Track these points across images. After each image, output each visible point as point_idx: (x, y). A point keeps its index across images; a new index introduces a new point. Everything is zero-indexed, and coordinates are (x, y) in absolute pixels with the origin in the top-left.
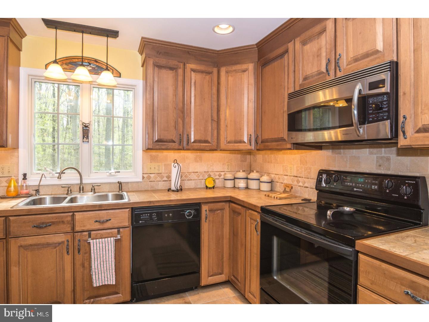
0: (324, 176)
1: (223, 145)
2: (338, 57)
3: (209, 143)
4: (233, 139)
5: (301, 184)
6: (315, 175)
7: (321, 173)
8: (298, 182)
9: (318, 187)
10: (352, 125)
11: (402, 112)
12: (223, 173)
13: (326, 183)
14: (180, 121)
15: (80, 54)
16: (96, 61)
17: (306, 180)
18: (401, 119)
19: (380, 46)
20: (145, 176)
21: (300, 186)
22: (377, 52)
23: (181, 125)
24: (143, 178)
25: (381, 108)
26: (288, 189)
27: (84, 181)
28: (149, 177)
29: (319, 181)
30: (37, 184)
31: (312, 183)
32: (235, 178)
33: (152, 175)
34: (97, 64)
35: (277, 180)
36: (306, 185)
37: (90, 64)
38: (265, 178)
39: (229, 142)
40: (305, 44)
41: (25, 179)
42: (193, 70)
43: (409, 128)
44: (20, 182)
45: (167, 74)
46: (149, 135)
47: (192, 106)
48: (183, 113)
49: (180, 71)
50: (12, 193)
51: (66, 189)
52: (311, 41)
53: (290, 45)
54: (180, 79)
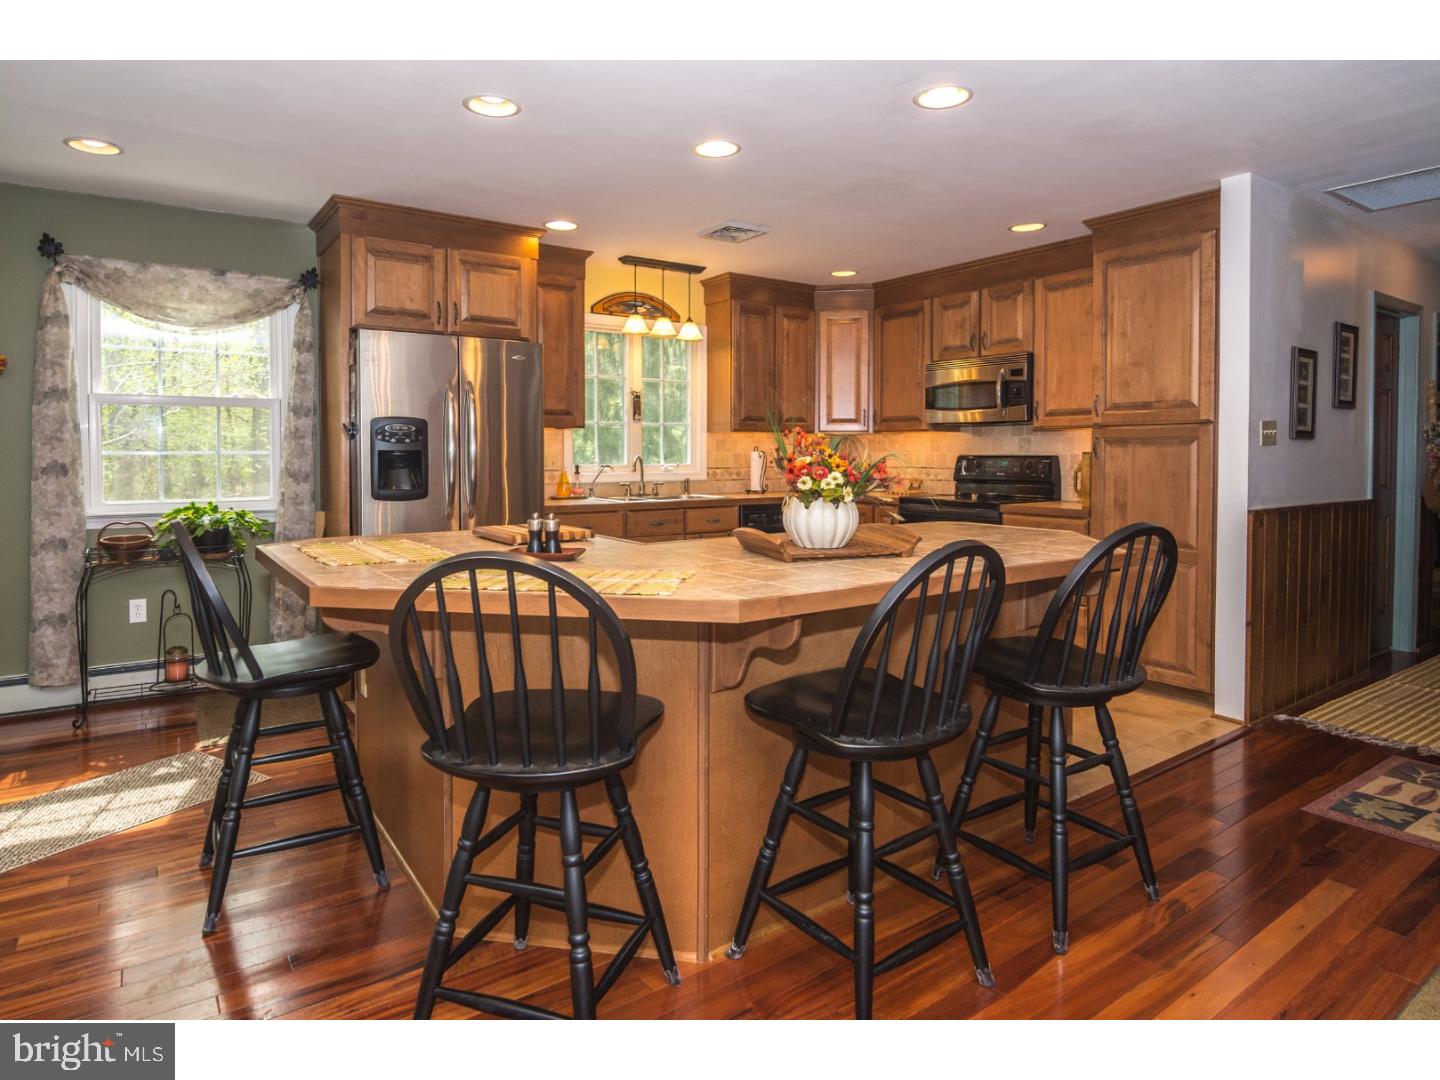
0: (964, 463)
2: (982, 335)
5: (932, 477)
6: (952, 464)
7: (960, 459)
8: (928, 474)
9: (958, 478)
10: (996, 407)
11: (1036, 399)
13: (965, 470)
14: (771, 390)
15: (633, 290)
16: (651, 298)
17: (940, 471)
18: (1035, 404)
19: (1020, 335)
20: (711, 471)
21: (931, 480)
22: (1017, 340)
23: (771, 397)
24: (708, 474)
25: (1020, 394)
26: (916, 485)
27: (645, 479)
28: (715, 474)
29: (958, 470)
30: (591, 481)
31: (950, 474)
33: (718, 471)
34: (653, 303)
36: (939, 477)
37: (644, 304)
39: (834, 421)
40: (946, 308)
41: (577, 473)
42: (785, 315)
43: (1041, 413)
44: (571, 478)
45: (756, 323)
46: (735, 411)
47: (785, 368)
48: (774, 378)
49: (770, 318)
50: (564, 492)
51: (625, 488)
52: (953, 307)
53: (926, 303)
54: (771, 329)
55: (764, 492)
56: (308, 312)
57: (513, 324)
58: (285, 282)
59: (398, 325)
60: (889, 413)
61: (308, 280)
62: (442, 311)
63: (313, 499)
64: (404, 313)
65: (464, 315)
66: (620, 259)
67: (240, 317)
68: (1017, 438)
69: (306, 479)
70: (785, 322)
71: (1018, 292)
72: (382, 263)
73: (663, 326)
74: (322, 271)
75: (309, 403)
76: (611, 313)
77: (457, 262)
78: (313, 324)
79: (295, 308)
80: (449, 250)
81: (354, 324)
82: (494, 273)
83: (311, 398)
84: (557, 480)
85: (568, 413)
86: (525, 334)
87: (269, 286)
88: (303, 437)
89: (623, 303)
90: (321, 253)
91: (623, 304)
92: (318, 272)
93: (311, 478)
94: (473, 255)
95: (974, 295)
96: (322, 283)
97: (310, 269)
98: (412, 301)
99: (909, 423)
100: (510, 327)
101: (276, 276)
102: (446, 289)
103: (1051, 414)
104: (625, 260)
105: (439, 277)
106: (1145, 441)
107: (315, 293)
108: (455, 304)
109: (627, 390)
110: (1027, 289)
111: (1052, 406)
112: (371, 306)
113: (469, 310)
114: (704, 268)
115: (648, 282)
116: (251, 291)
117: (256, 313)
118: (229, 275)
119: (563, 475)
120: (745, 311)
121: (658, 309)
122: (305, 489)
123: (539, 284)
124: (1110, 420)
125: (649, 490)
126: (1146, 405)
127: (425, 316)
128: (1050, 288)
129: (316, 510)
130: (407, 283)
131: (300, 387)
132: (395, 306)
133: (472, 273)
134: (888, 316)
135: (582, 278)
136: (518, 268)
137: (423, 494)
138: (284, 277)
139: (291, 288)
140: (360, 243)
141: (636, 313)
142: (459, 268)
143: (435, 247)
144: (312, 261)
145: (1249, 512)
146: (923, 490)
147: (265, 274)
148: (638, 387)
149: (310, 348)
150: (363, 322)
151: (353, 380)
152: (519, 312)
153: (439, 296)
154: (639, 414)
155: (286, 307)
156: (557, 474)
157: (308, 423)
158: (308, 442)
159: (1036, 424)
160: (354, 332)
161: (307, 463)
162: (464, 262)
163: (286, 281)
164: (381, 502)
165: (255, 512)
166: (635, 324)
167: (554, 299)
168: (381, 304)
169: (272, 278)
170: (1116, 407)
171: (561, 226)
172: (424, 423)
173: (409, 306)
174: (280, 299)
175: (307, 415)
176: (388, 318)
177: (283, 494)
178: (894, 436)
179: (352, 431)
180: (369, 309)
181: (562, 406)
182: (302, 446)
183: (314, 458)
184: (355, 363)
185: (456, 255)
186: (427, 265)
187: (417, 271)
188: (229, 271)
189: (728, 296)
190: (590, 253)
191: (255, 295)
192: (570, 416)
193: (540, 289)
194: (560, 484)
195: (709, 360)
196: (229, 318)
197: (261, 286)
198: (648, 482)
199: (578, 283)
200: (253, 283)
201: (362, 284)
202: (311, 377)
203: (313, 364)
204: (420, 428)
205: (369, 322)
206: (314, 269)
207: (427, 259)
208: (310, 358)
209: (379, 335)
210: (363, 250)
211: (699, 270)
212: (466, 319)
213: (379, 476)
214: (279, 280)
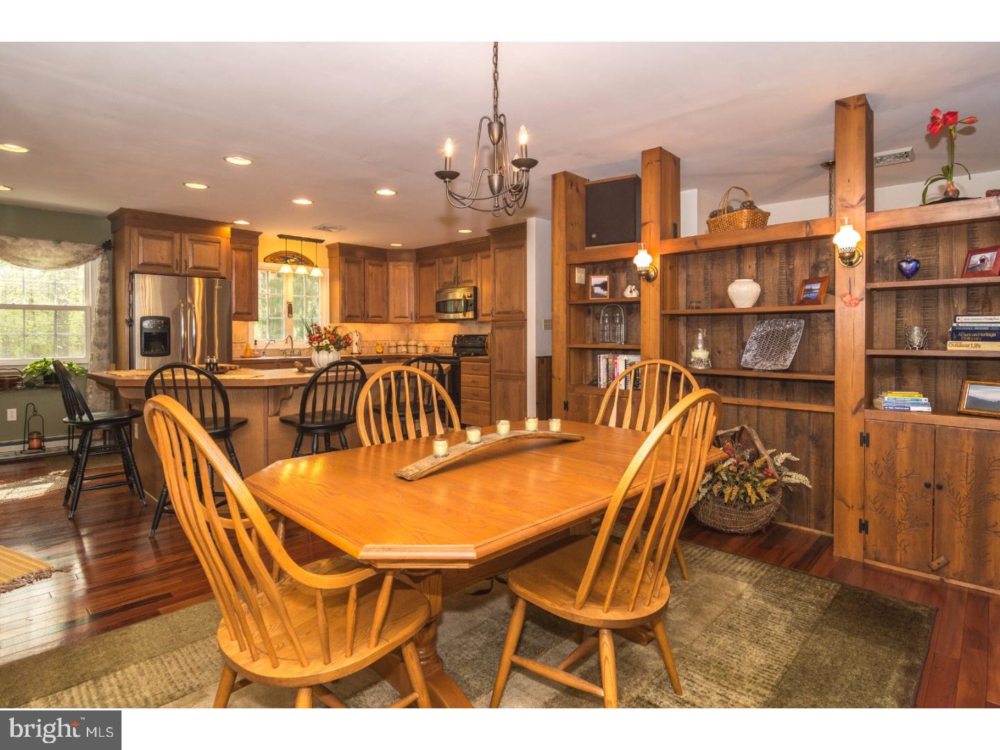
0: (456, 339)
1: (391, 318)
3: (381, 317)
4: (399, 315)
6: (451, 339)
7: (455, 336)
8: (443, 344)
9: (454, 346)
11: (478, 308)
12: (387, 342)
13: (456, 342)
14: (362, 302)
15: (285, 250)
16: (298, 254)
17: (447, 342)
18: (479, 311)
23: (363, 305)
25: (471, 306)
27: (294, 347)
29: (454, 342)
30: (264, 348)
31: (450, 344)
32: (397, 346)
34: (298, 257)
35: (429, 345)
36: (447, 346)
37: (292, 257)
38: (421, 344)
39: (396, 317)
40: (444, 263)
41: (256, 344)
42: (370, 264)
43: (480, 315)
44: (252, 347)
45: (354, 268)
46: (342, 313)
47: (370, 291)
48: (364, 295)
49: (362, 266)
50: (248, 353)
51: (284, 352)
52: (447, 263)
53: (437, 260)
54: (362, 270)
55: (360, 353)
56: (107, 262)
57: (217, 270)
58: (92, 247)
59: (155, 271)
60: (423, 314)
61: (107, 246)
62: (179, 265)
63: (109, 357)
64: (158, 265)
65: (191, 265)
66: (278, 236)
67: (69, 265)
68: (477, 327)
69: (105, 347)
70: (370, 267)
71: (472, 259)
72: (146, 240)
73: (302, 270)
74: (114, 241)
75: (107, 309)
76: (275, 262)
77: (187, 240)
78: (109, 268)
79: (99, 260)
80: (183, 235)
81: (131, 270)
82: (206, 245)
83: (108, 305)
84: (244, 348)
85: (249, 314)
86: (223, 275)
87: (85, 249)
88: (103, 326)
89: (281, 257)
90: (114, 232)
91: (283, 257)
92: (112, 241)
93: (107, 347)
94: (194, 236)
95: (455, 259)
96: (114, 248)
97: (108, 240)
98: (162, 259)
99: (429, 319)
100: (215, 271)
101: (89, 243)
102: (181, 253)
103: (483, 315)
104: (281, 236)
105: (177, 247)
106: (509, 327)
107: (110, 253)
108: (186, 261)
109: (285, 301)
110: (475, 257)
111: (484, 312)
112: (141, 262)
113: (193, 263)
114: (324, 241)
115: (294, 247)
116: (75, 251)
117: (78, 263)
118: (63, 243)
119: (248, 345)
120: (347, 262)
121: (302, 260)
122: (105, 352)
123: (233, 249)
124: (497, 319)
125: (296, 352)
126: (508, 313)
127: (169, 266)
128: (483, 258)
129: (110, 363)
130: (161, 250)
131: (102, 300)
132: (154, 261)
133: (195, 245)
134: (422, 265)
135: (257, 245)
136: (219, 243)
137: (168, 354)
138: (92, 244)
139: (97, 250)
140: (135, 231)
141: (287, 263)
142: (188, 244)
143: (175, 232)
144: (109, 236)
145: (537, 357)
146: (440, 352)
147: (83, 242)
148: (291, 300)
149: (107, 281)
150: (137, 269)
151: (131, 298)
152: (220, 264)
153: (177, 257)
154: (292, 314)
155: (94, 259)
156: (245, 345)
157: (106, 319)
158: (106, 328)
159: (478, 320)
160: (132, 274)
161: (105, 339)
162: (190, 240)
163: (94, 246)
164: (146, 358)
165: (77, 364)
166: (286, 268)
167: (240, 257)
168: (146, 260)
169: (87, 245)
170: (499, 313)
171: (242, 223)
172: (168, 319)
173: (161, 261)
174: (91, 256)
175: (106, 315)
176: (150, 268)
177: (92, 355)
178: (423, 325)
179: (130, 322)
180: (140, 263)
181: (246, 310)
182: (103, 330)
183: (110, 336)
184: (132, 289)
185: (187, 237)
186: (171, 241)
187: (165, 245)
188: (63, 241)
189: (338, 254)
190: (261, 233)
191: (78, 252)
192: (250, 314)
193: (234, 252)
194: (246, 350)
195: (330, 286)
196: (63, 265)
197: (81, 249)
198: (296, 349)
199: (254, 248)
200: (76, 248)
201: (136, 250)
202: (108, 295)
203: (109, 289)
204: (165, 322)
205: (140, 270)
206: (110, 241)
207: (171, 238)
208: (107, 285)
209: (145, 277)
210: (137, 234)
211: (322, 241)
212: (191, 268)
213: (145, 345)
214: (90, 245)
